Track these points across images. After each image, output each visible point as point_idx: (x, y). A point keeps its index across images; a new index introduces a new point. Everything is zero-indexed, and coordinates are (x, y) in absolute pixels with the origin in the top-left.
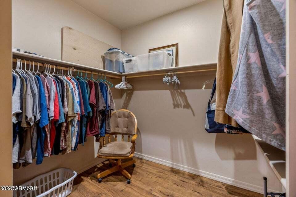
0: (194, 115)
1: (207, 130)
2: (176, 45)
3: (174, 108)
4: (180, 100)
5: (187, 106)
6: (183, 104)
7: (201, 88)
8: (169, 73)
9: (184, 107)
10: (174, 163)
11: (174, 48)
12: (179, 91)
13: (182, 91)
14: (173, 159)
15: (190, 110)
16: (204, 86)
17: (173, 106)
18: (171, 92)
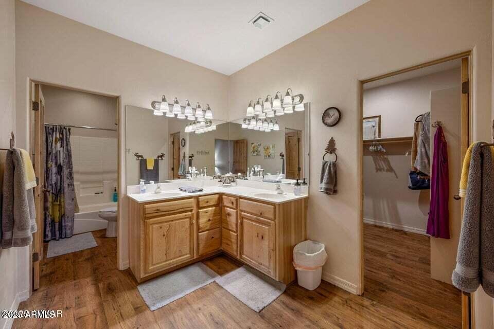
0: (397, 177)
1: (410, 187)
2: (379, 117)
3: (377, 171)
4: (383, 165)
5: (391, 169)
6: (385, 168)
7: (405, 154)
8: (374, 143)
9: (388, 170)
10: (377, 221)
11: (377, 119)
12: (382, 156)
13: (385, 156)
14: (375, 217)
15: (393, 173)
16: (407, 154)
17: (375, 171)
18: (374, 158)
